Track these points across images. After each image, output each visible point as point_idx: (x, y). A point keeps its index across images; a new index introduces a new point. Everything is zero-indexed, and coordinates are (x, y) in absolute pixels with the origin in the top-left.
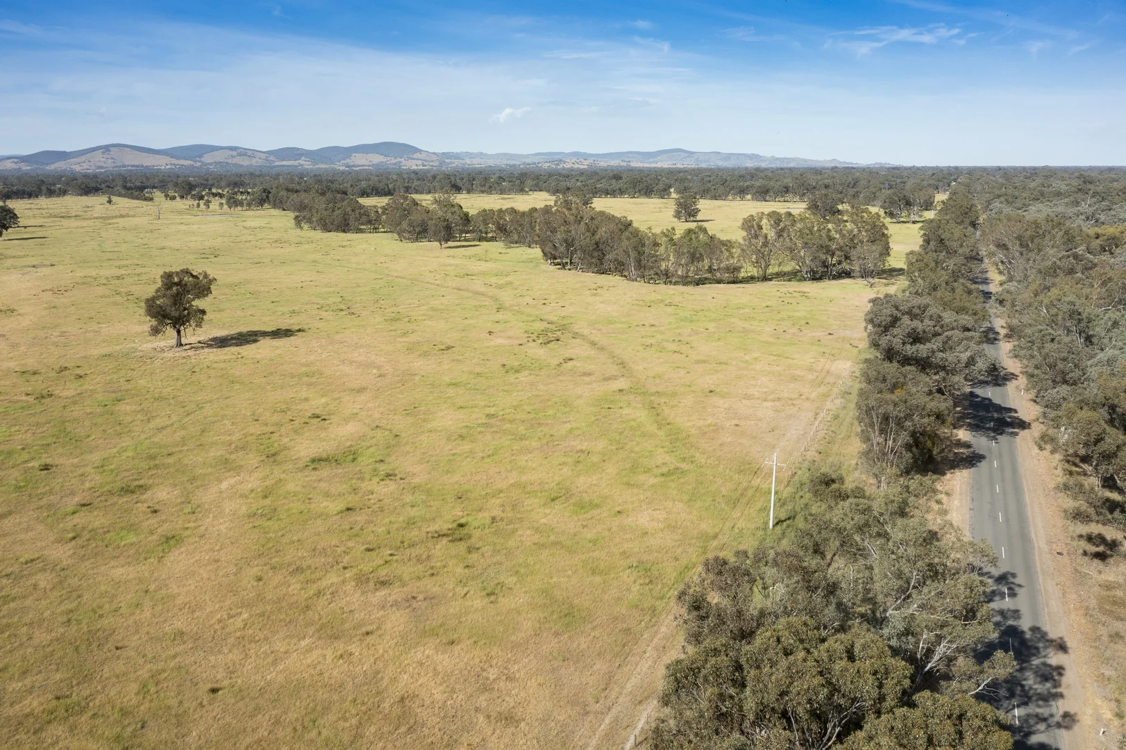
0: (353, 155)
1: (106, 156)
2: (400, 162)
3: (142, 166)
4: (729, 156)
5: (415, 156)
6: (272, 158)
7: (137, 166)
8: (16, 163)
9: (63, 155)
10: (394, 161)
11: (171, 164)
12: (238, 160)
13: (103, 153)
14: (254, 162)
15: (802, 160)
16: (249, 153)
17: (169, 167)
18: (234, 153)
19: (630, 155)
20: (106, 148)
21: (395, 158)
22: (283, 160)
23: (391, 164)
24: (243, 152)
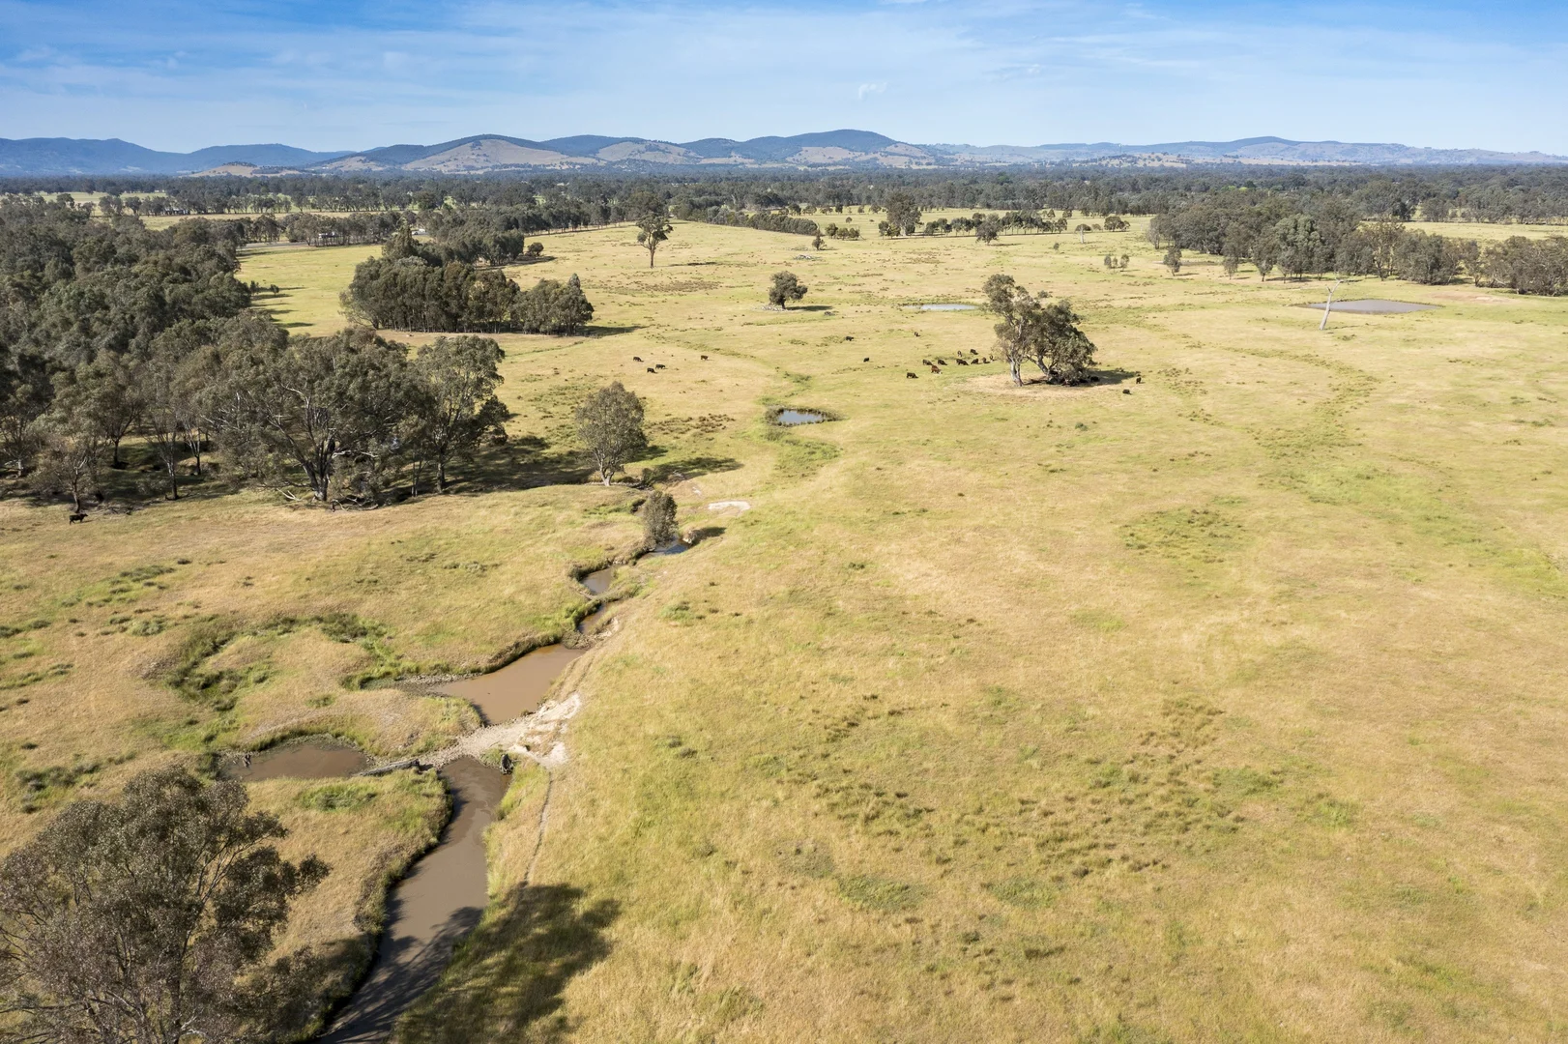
0: (804, 148)
1: (476, 152)
2: (876, 159)
3: (530, 166)
4: (1355, 148)
5: (888, 149)
6: (692, 154)
7: (523, 166)
8: (364, 162)
9: (418, 152)
10: (865, 157)
11: (567, 163)
12: (649, 156)
13: (473, 147)
14: (670, 159)
15: (1486, 152)
16: (662, 147)
17: (565, 167)
18: (642, 147)
19: (1194, 148)
20: (476, 141)
21: (867, 154)
22: (710, 157)
23: (863, 162)
24: (654, 146)
